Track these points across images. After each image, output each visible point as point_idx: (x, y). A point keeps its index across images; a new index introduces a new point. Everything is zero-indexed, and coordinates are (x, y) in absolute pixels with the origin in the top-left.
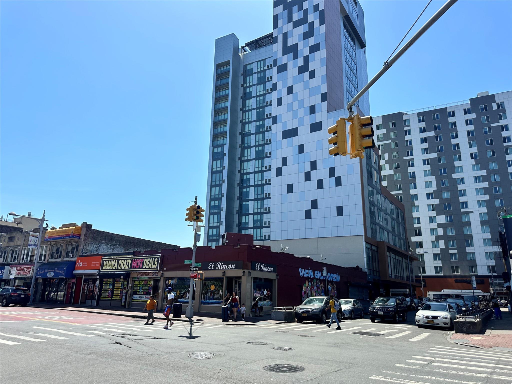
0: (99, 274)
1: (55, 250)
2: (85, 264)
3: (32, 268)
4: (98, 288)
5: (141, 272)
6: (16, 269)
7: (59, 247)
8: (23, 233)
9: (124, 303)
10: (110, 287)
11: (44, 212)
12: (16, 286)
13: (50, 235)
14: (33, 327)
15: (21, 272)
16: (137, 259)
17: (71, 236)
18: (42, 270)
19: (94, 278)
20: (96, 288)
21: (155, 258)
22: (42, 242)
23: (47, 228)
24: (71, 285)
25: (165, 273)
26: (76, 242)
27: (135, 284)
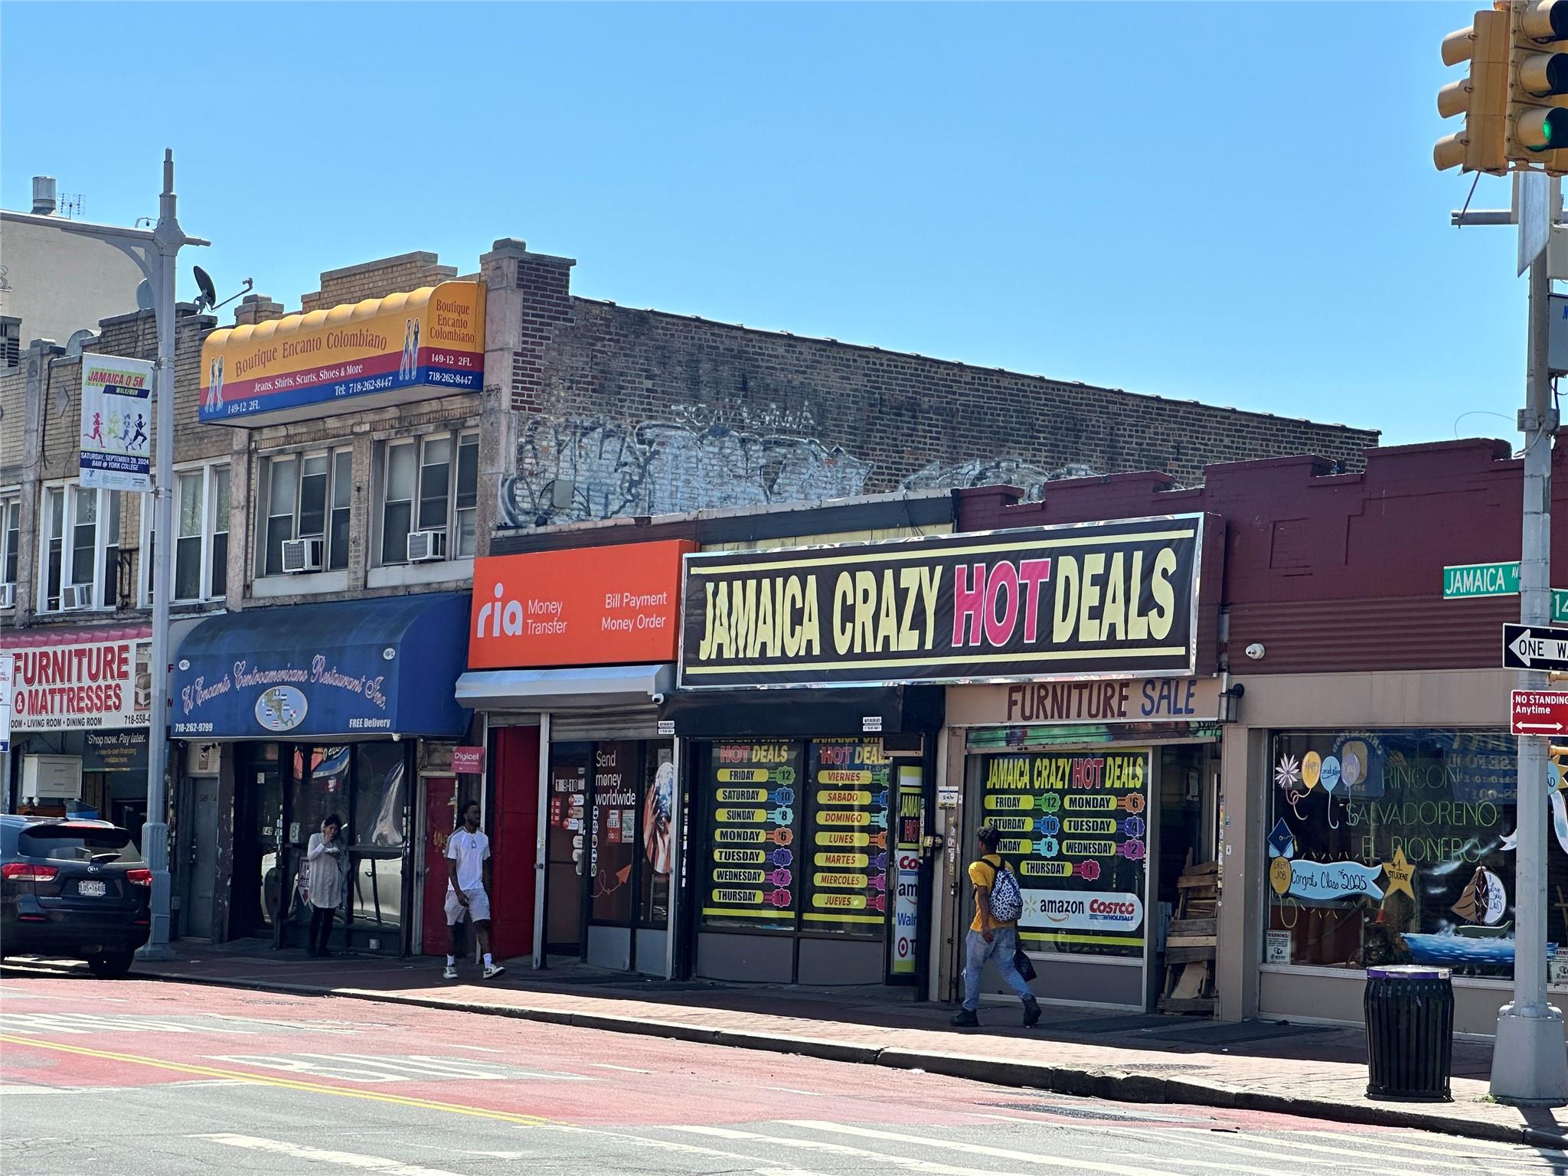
0: (672, 705)
1: (289, 502)
2: (548, 617)
3: (131, 655)
4: (673, 827)
5: (1039, 678)
6: (17, 669)
7: (318, 470)
8: (24, 365)
9: (910, 957)
10: (776, 817)
11: (168, 165)
12: (32, 810)
13: (240, 369)
14: (217, 1138)
15: (52, 692)
16: (991, 559)
17: (408, 367)
18: (211, 668)
19: (632, 734)
20: (656, 827)
21: (1151, 551)
22: (181, 433)
23: (207, 311)
24: (453, 802)
25: (1253, 684)
26: (454, 426)
27: (994, 791)
